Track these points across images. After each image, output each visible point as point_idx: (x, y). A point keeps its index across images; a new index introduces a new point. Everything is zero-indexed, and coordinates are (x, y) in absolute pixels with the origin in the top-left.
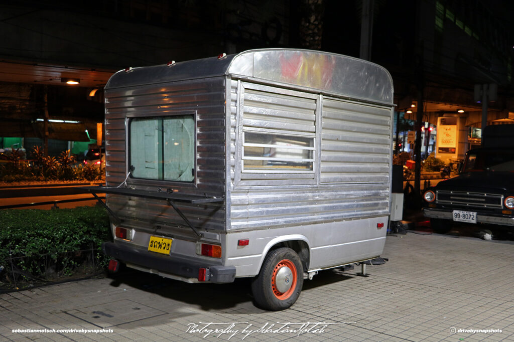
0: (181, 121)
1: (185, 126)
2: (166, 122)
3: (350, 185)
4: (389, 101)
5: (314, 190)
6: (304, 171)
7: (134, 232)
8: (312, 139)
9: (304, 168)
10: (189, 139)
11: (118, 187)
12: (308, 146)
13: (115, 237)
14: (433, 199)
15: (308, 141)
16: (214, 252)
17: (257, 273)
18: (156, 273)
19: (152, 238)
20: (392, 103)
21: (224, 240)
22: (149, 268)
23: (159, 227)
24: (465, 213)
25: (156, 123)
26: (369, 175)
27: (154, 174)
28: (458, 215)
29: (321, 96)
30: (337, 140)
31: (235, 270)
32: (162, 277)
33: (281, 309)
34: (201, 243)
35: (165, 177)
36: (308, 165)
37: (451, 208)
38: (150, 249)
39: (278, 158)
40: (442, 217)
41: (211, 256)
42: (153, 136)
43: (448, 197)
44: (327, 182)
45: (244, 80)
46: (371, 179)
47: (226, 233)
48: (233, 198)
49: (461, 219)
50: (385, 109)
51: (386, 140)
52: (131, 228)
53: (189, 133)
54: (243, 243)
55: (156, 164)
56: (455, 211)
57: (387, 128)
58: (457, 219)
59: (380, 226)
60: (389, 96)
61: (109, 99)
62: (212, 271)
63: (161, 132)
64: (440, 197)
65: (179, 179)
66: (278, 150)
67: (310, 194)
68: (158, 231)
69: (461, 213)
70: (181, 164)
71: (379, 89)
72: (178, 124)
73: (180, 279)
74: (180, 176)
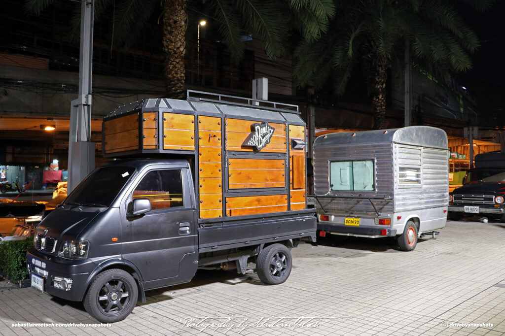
0: (364, 162)
1: (367, 165)
2: (354, 163)
3: (434, 191)
4: (446, 147)
5: (421, 193)
6: (417, 185)
7: (333, 217)
8: (420, 169)
9: (416, 182)
10: (369, 171)
11: (325, 195)
12: (418, 172)
13: (320, 221)
14: (451, 200)
15: (418, 170)
16: (386, 222)
17: (402, 233)
18: (351, 235)
19: (346, 219)
20: (447, 148)
21: (393, 216)
22: (347, 233)
23: (352, 213)
24: (472, 207)
25: (348, 163)
26: (441, 185)
27: (347, 187)
28: (468, 209)
29: (422, 148)
30: (429, 169)
31: (396, 230)
32: (355, 237)
33: (411, 250)
34: (378, 219)
35: (355, 189)
36: (418, 181)
37: (463, 205)
38: (346, 224)
39: (408, 178)
40: (457, 210)
41: (384, 224)
42: (346, 170)
43: (461, 198)
44: (426, 189)
45: (398, 143)
46: (441, 187)
47: (394, 213)
48: (396, 197)
49: (470, 211)
50: (445, 151)
51: (446, 167)
52: (332, 215)
53: (370, 168)
54: (399, 218)
55: (348, 183)
56: (465, 207)
57: (446, 161)
58: (466, 211)
59: (445, 211)
60: (446, 145)
61: (315, 151)
62: (389, 231)
63: (351, 168)
64: (456, 198)
65: (364, 190)
66: (407, 174)
67: (420, 195)
68: (351, 215)
69: (470, 207)
70: (365, 183)
71: (442, 141)
72: (363, 164)
73: (367, 236)
74: (365, 188)
